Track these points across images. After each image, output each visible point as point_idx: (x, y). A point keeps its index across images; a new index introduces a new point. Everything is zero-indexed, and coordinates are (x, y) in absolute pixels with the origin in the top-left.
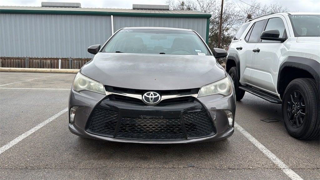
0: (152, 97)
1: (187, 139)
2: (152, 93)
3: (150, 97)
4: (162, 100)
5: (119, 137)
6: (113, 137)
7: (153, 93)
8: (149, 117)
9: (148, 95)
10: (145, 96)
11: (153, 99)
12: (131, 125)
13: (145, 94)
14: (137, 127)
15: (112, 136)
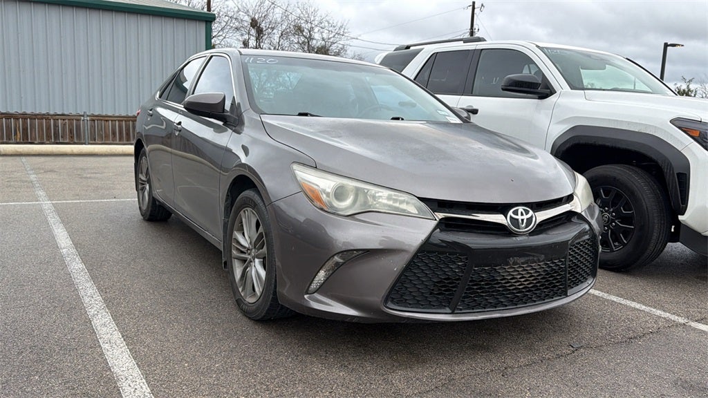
0: (523, 217)
1: (567, 296)
2: (521, 209)
3: (519, 217)
4: (537, 222)
5: (461, 310)
6: (450, 312)
7: (524, 210)
8: (523, 260)
9: (516, 213)
10: (511, 217)
11: (525, 221)
12: (490, 281)
13: (510, 213)
14: (500, 283)
15: (448, 310)
